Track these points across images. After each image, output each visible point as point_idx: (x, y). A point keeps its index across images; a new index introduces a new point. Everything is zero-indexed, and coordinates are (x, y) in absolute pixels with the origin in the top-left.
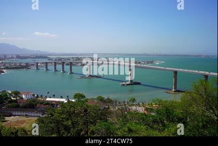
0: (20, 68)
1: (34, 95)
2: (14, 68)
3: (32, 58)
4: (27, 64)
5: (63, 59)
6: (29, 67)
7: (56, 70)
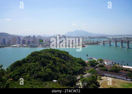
0: (93, 44)
1: (113, 63)
2: (90, 44)
3: (97, 38)
4: (97, 41)
5: (118, 38)
6: (99, 44)
7: (116, 46)
